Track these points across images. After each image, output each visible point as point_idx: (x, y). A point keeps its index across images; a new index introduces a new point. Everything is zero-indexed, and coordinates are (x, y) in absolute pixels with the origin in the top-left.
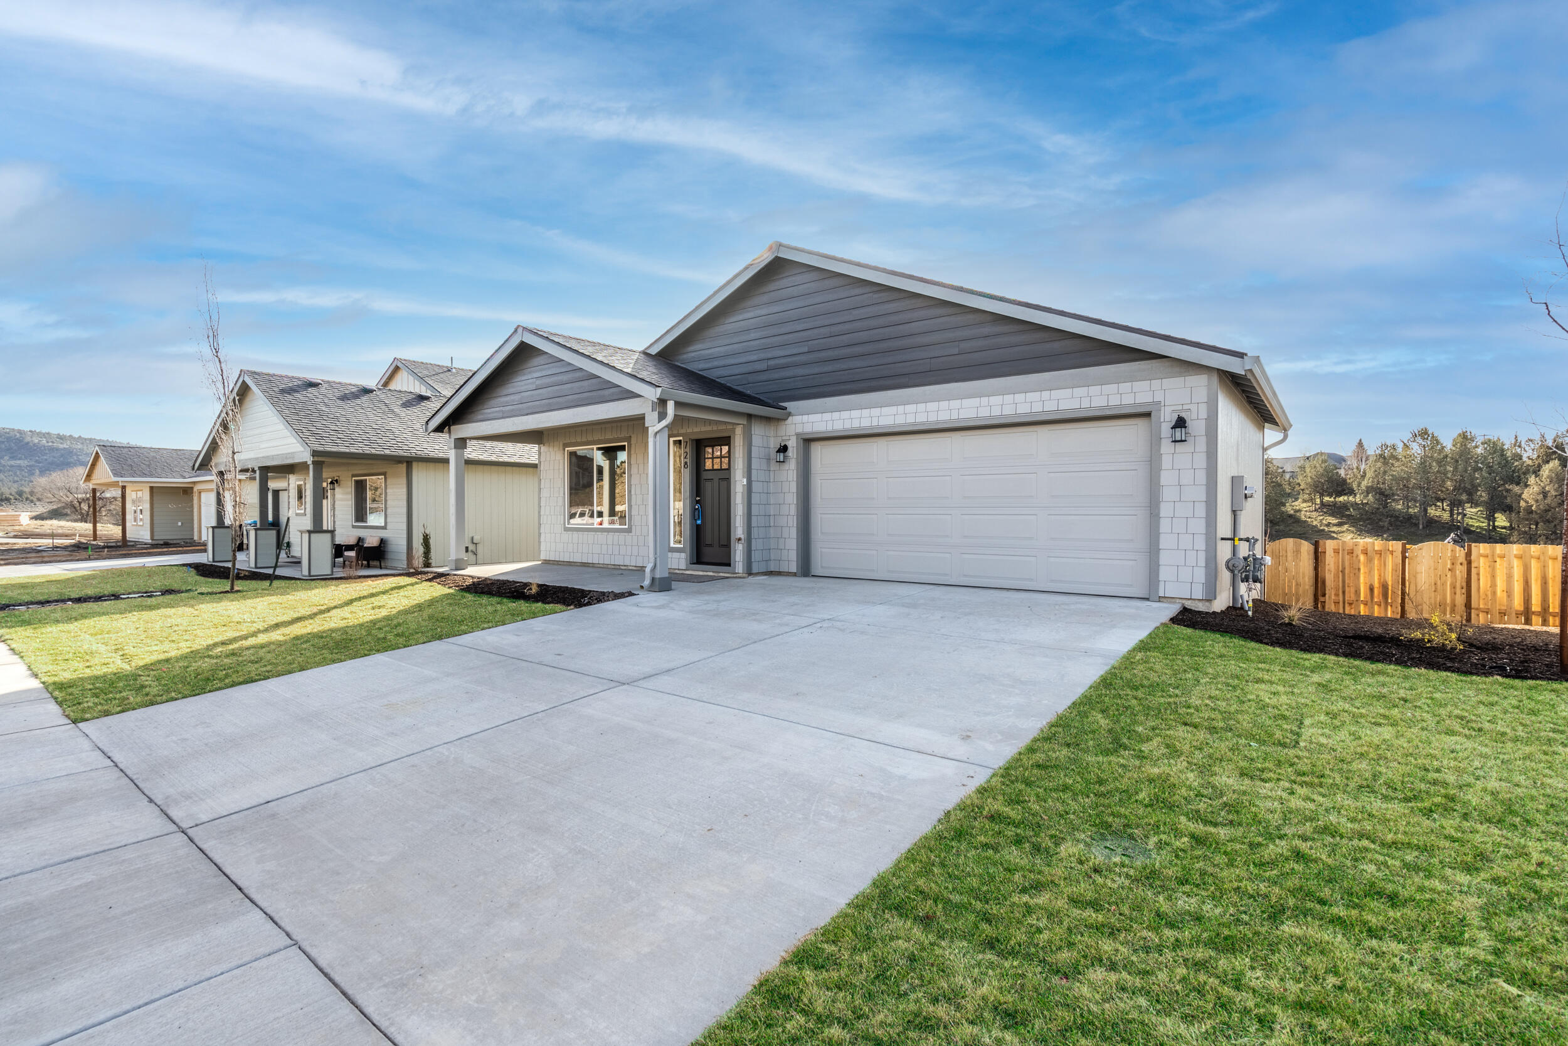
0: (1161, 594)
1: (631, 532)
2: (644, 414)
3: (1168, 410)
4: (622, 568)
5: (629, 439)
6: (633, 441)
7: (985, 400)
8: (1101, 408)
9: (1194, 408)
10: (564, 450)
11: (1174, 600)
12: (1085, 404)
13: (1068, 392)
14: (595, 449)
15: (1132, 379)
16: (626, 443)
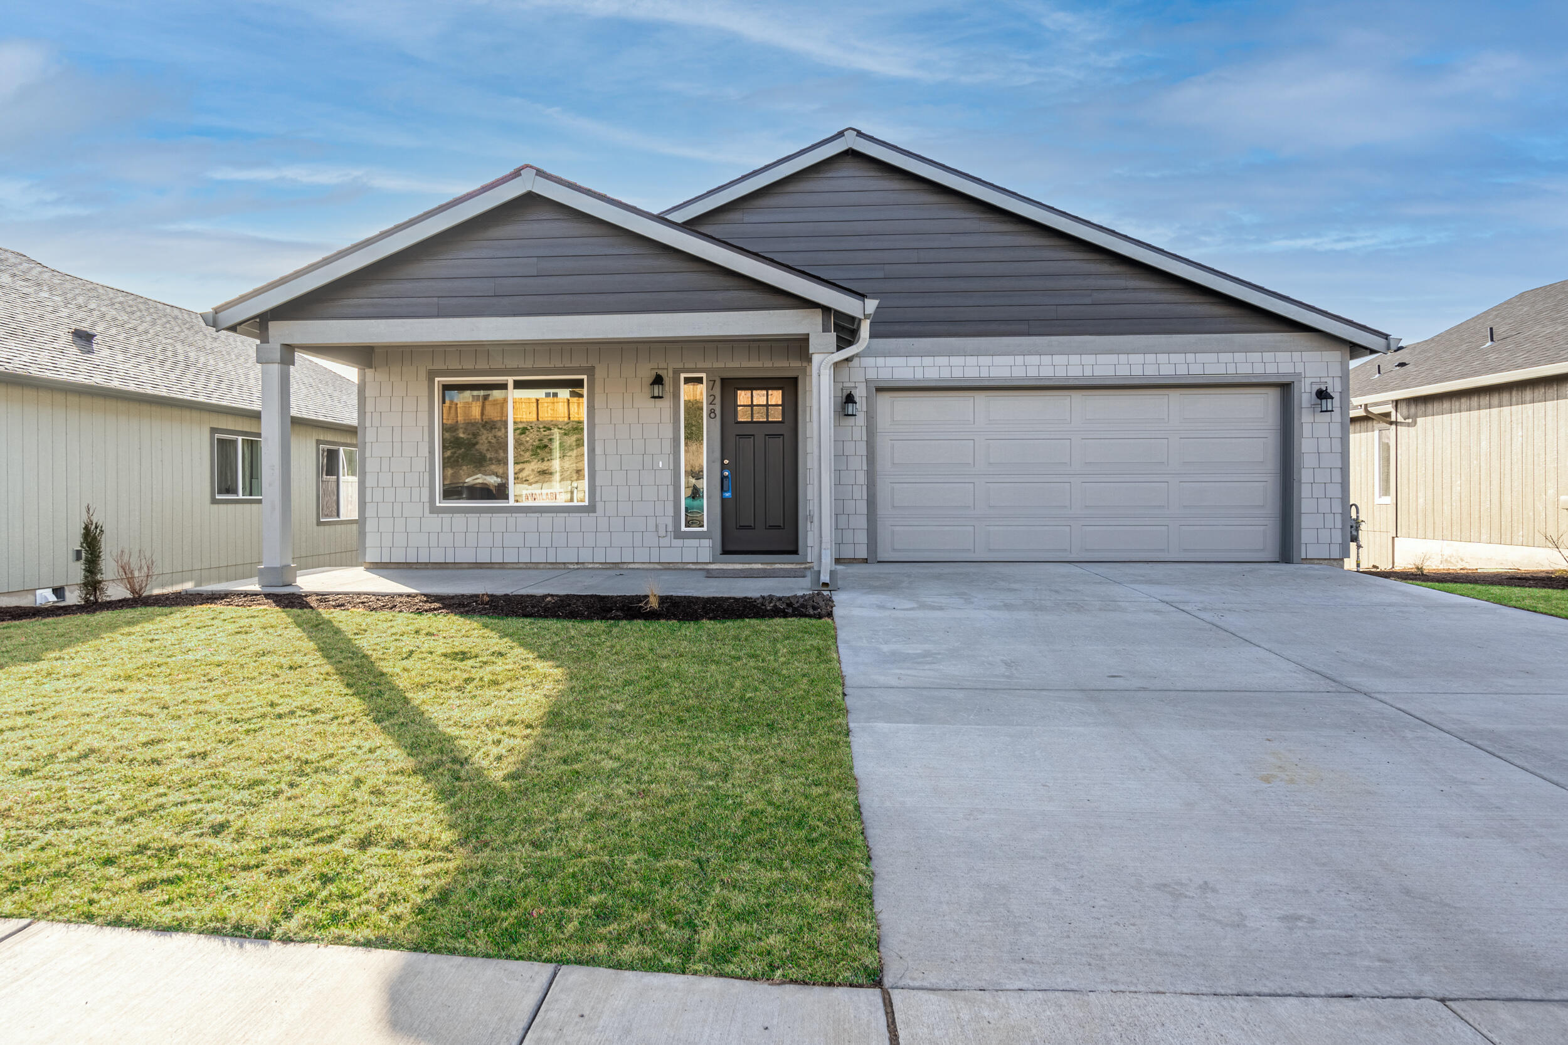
0: (1303, 556)
1: (594, 511)
2: (808, 334)
3: (1308, 381)
4: (571, 566)
5: (590, 371)
6: (600, 373)
7: (1123, 358)
8: (1247, 375)
9: (1329, 381)
10: (431, 381)
11: (1312, 561)
12: (1231, 370)
13: (1212, 357)
14: (511, 385)
15: (1275, 349)
16: (585, 377)
